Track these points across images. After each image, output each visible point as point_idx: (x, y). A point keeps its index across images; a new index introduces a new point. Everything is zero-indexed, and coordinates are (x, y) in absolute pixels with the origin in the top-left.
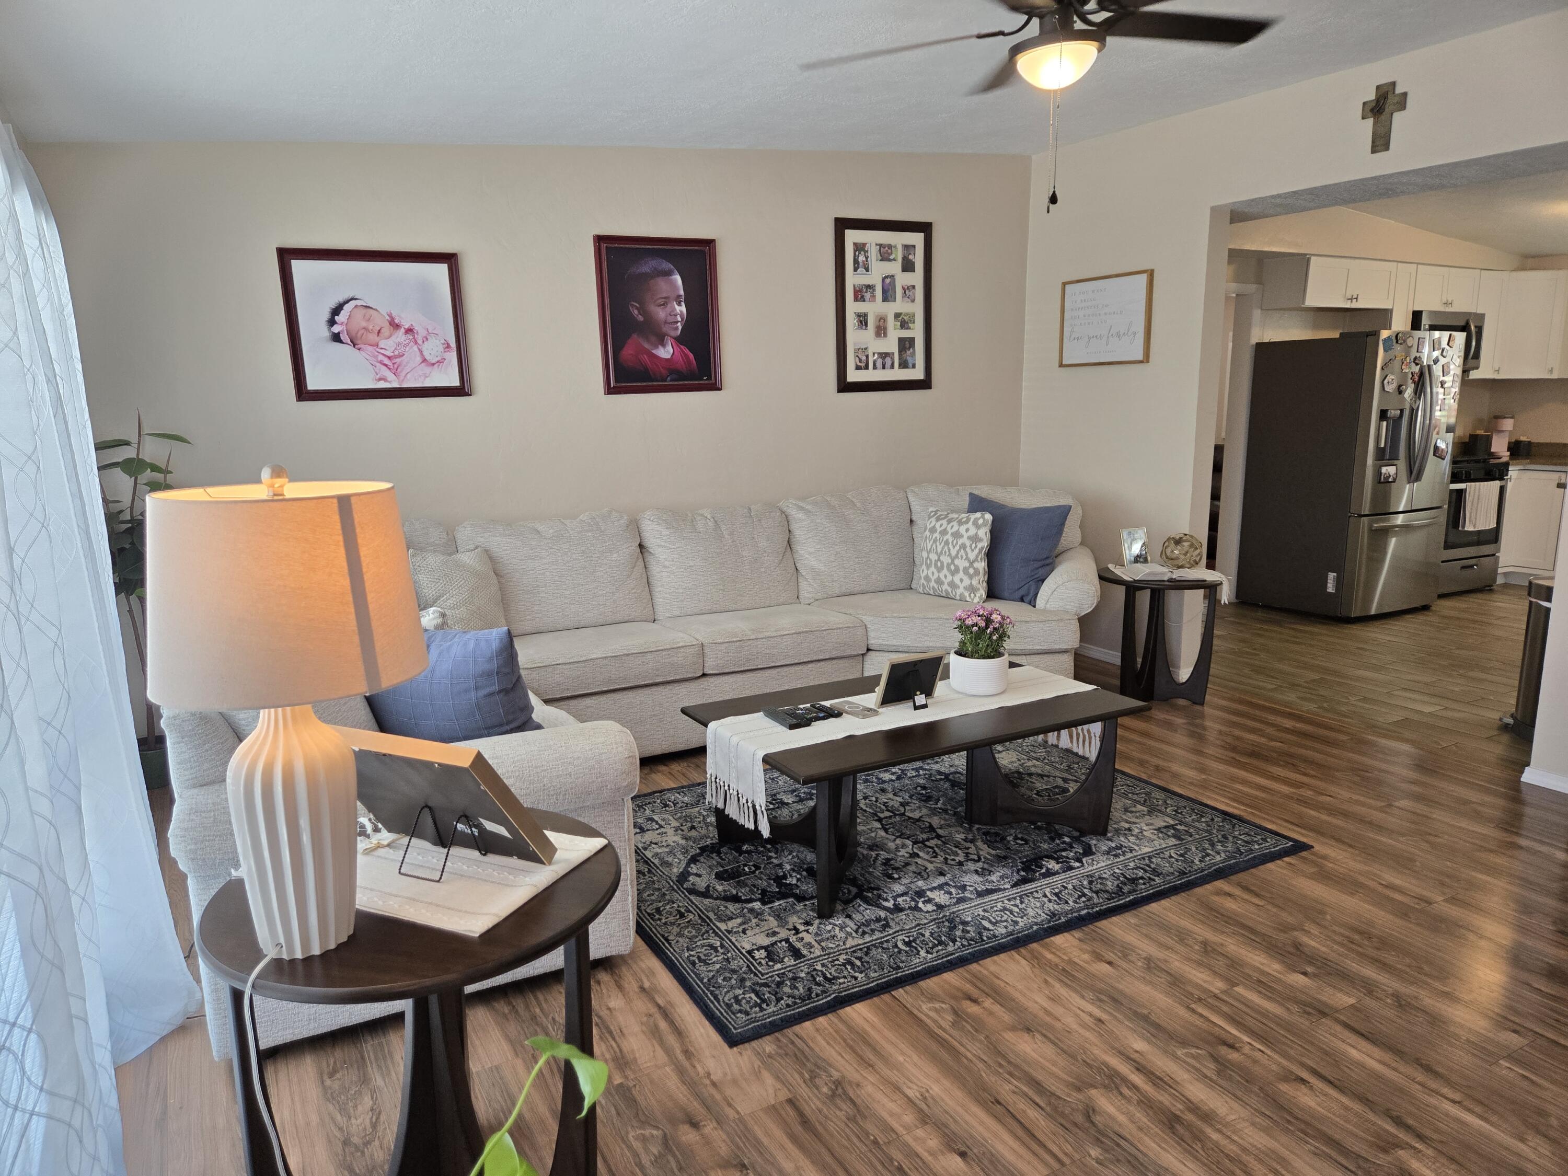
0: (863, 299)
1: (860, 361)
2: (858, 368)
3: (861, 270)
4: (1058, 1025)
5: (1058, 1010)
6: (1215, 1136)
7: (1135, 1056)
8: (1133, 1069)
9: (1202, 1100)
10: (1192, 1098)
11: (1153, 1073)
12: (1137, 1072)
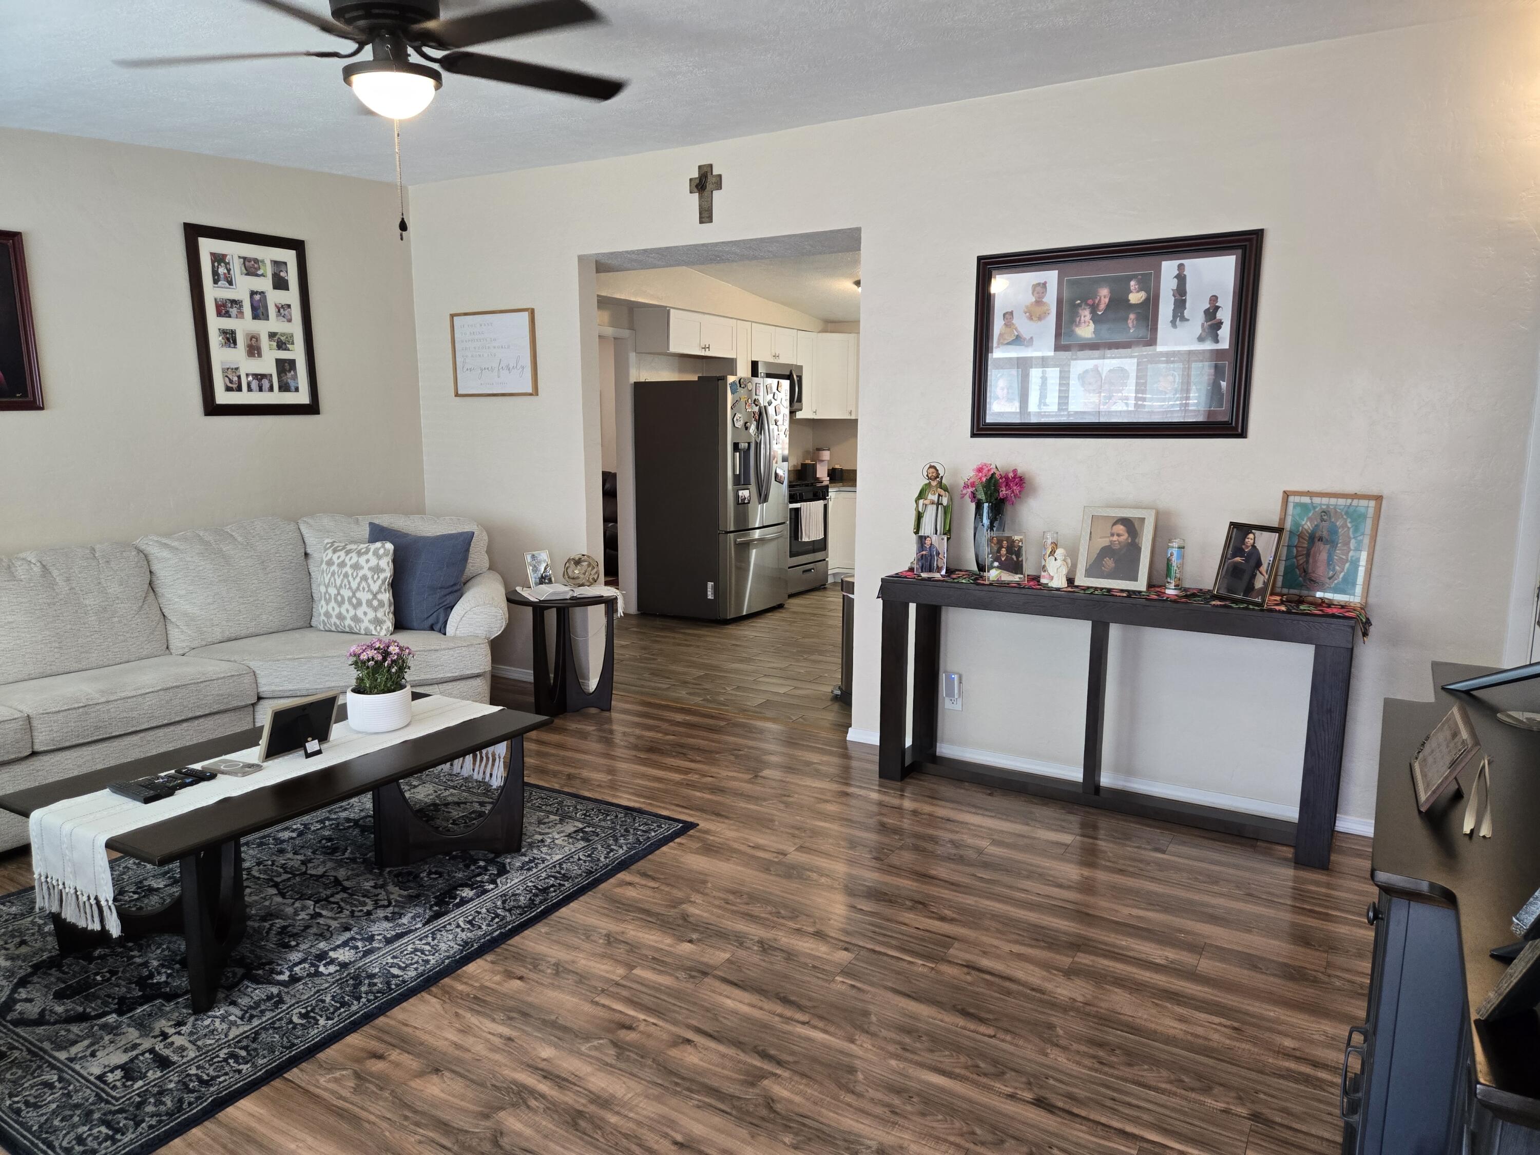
0: (228, 315)
1: (231, 381)
2: (228, 389)
3: (222, 283)
4: (467, 1056)
5: (469, 1041)
6: (613, 1119)
7: (543, 1065)
8: (540, 1078)
9: (603, 1088)
10: (593, 1089)
11: (558, 1077)
12: (544, 1081)
